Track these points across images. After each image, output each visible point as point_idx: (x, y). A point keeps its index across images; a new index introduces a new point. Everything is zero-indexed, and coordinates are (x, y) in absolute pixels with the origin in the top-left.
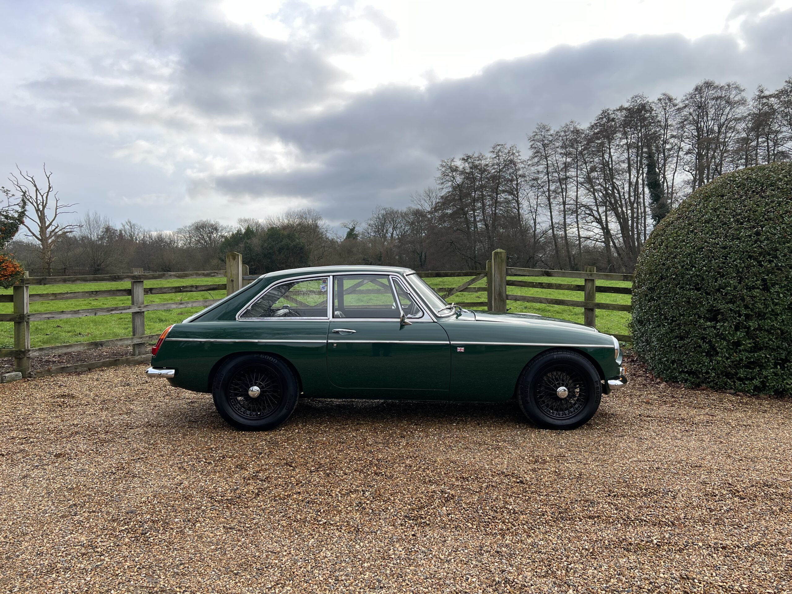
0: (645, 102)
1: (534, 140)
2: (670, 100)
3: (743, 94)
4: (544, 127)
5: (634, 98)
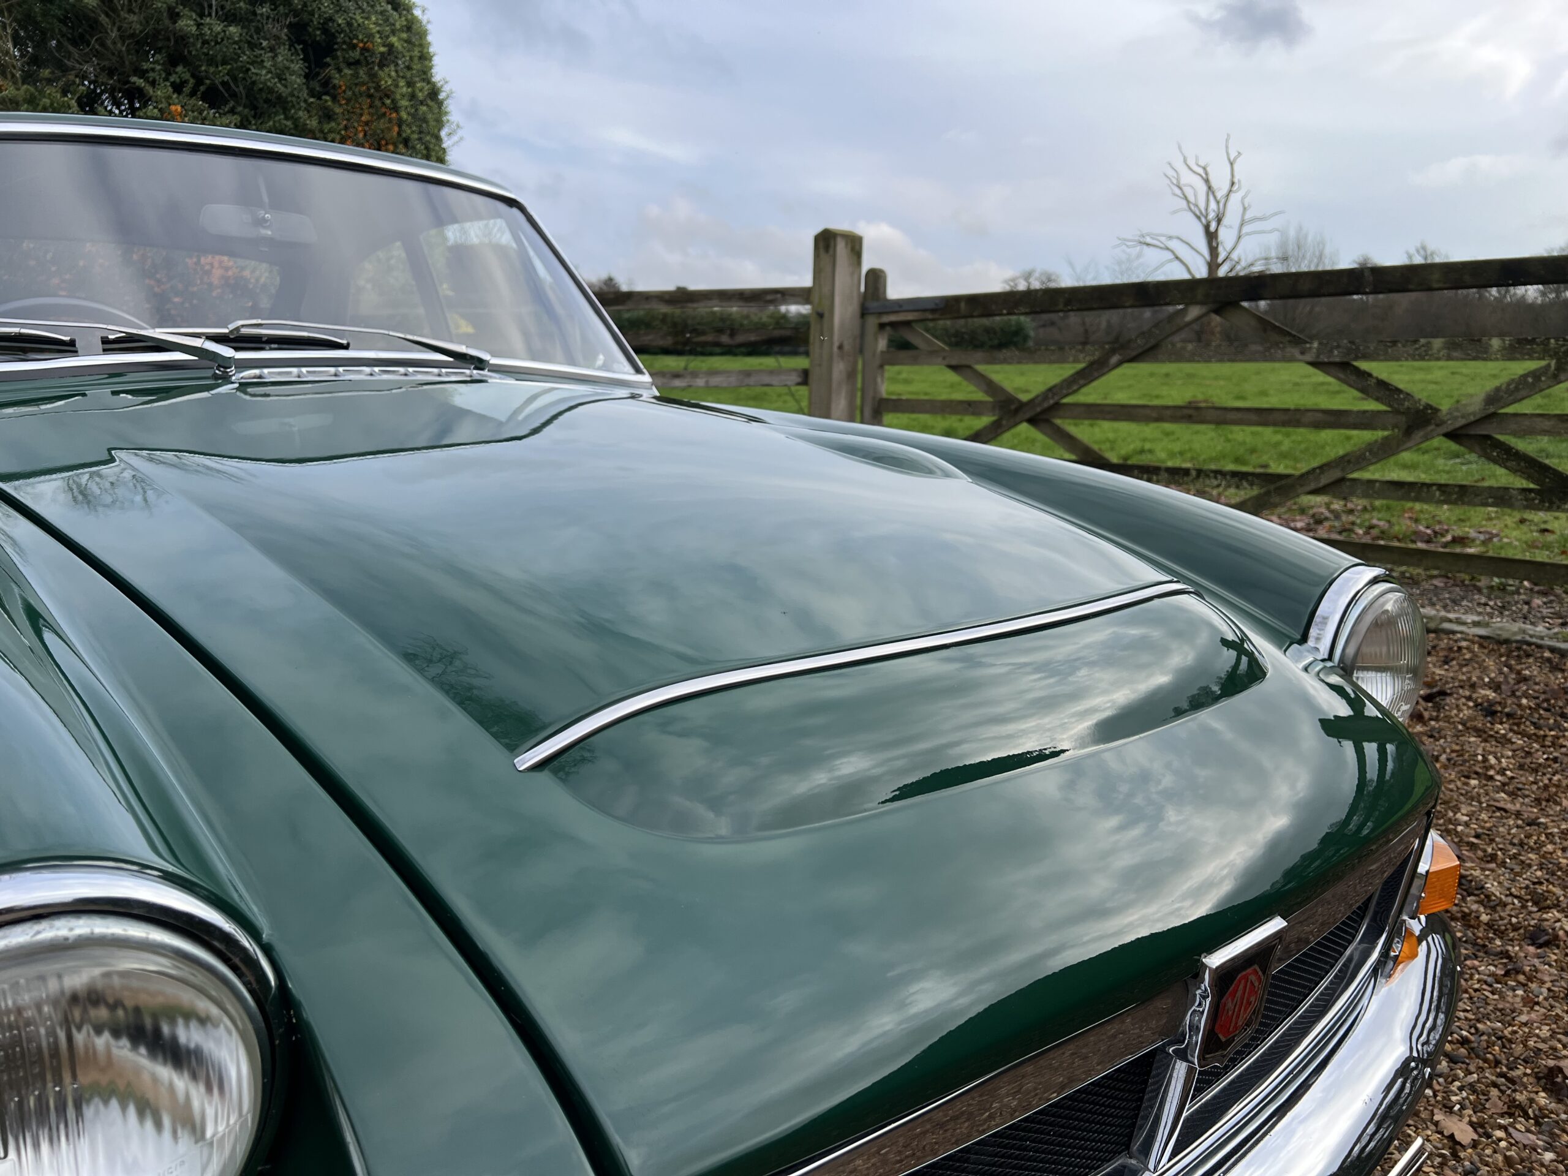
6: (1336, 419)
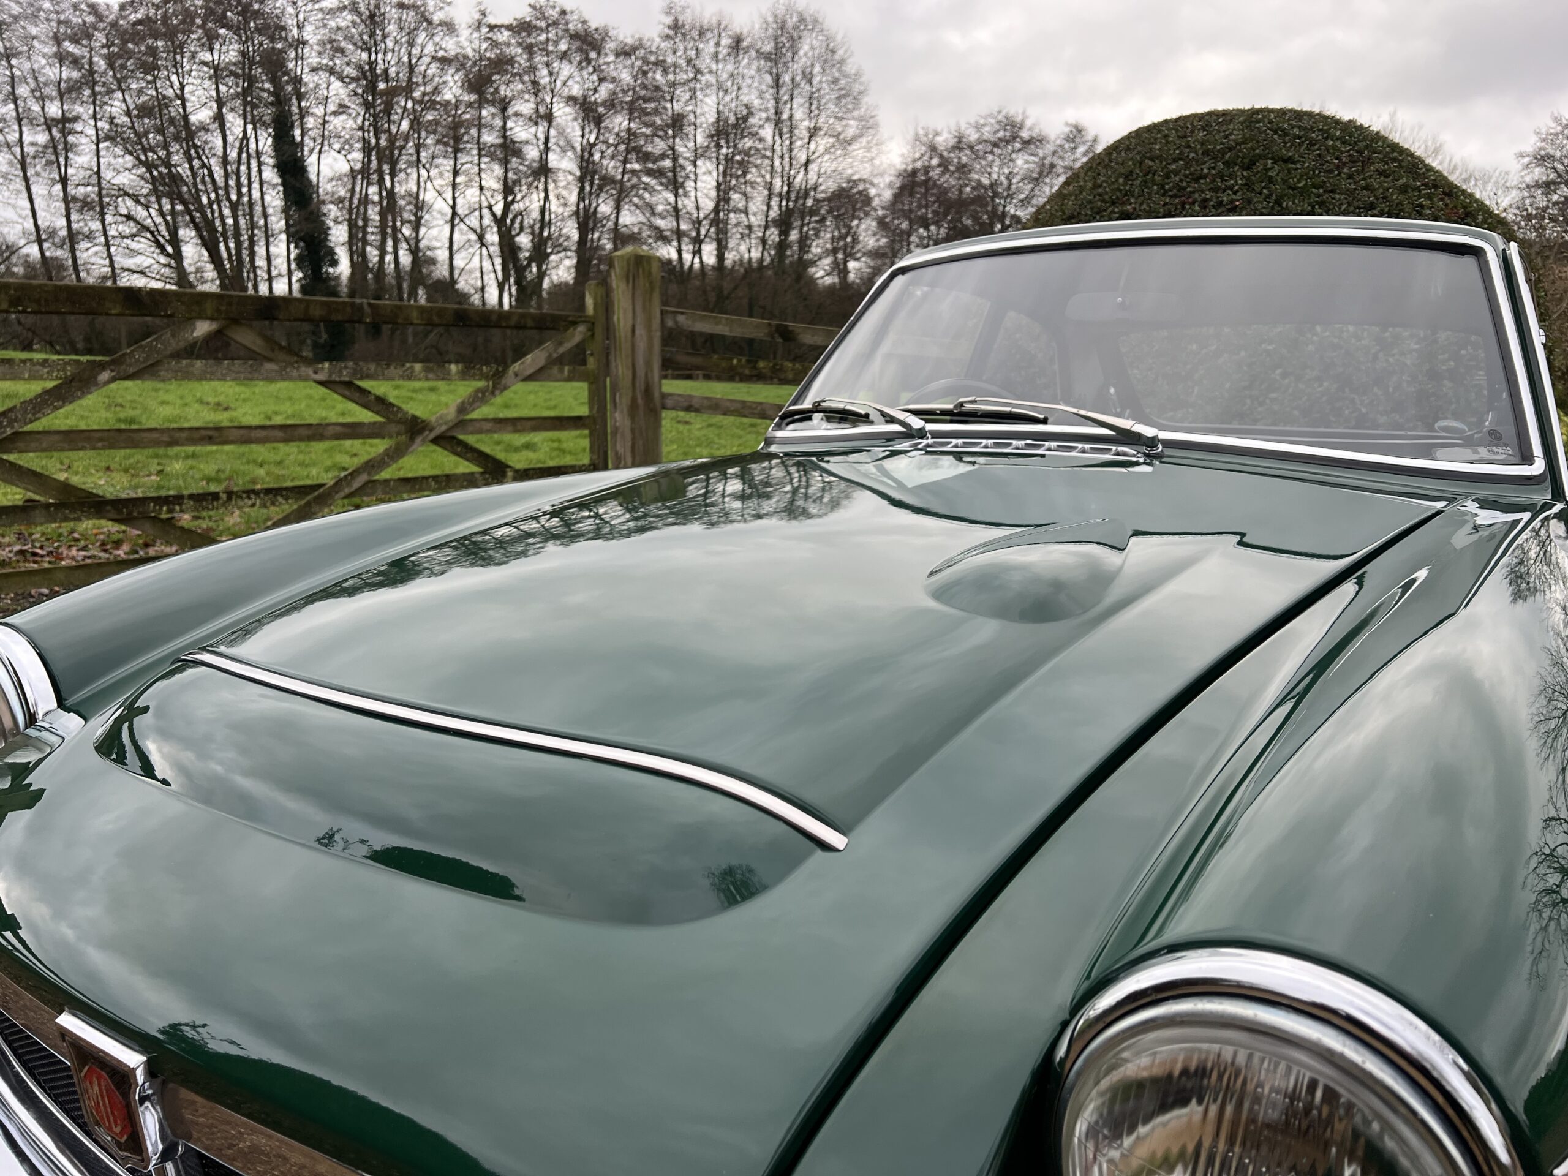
3: (450, 11)
6: (353, 431)
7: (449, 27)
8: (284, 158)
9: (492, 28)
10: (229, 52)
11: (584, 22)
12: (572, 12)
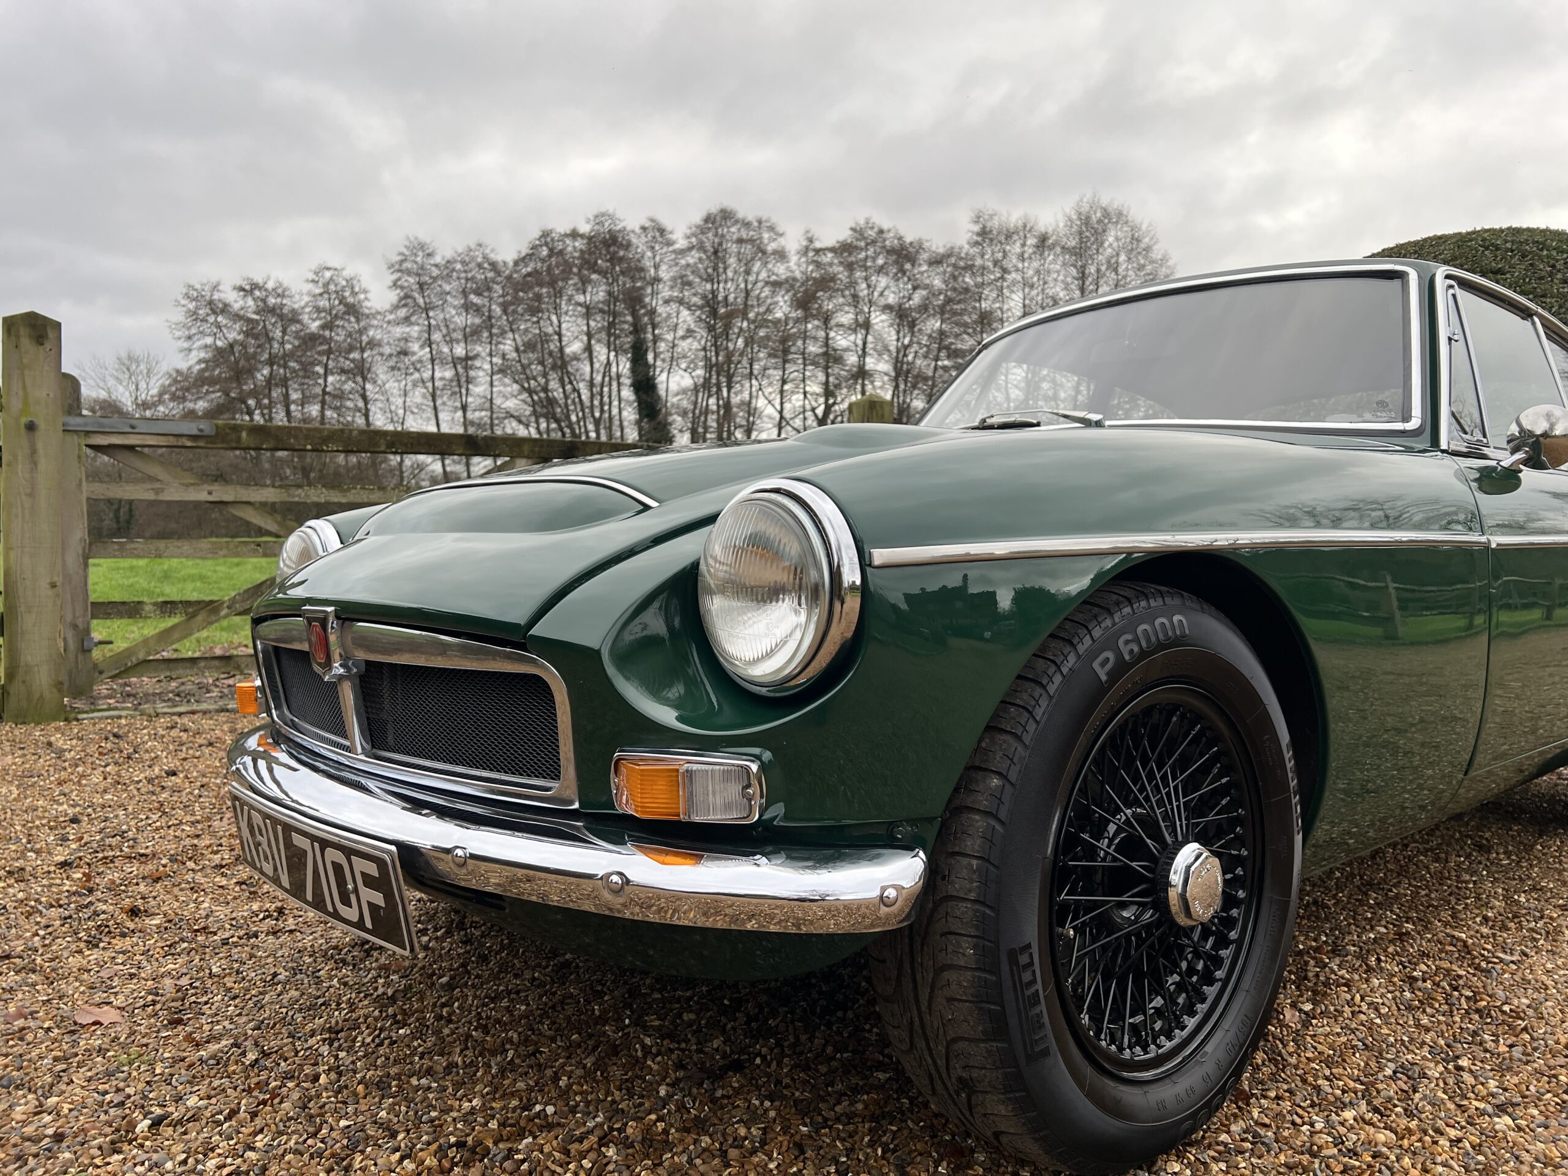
0: (618, 228)
1: (399, 271)
2: (662, 231)
3: (782, 241)
4: (422, 246)
5: (599, 218)
7: (781, 255)
8: (639, 378)
9: (818, 251)
10: (598, 294)
11: (900, 238)
12: (889, 231)
